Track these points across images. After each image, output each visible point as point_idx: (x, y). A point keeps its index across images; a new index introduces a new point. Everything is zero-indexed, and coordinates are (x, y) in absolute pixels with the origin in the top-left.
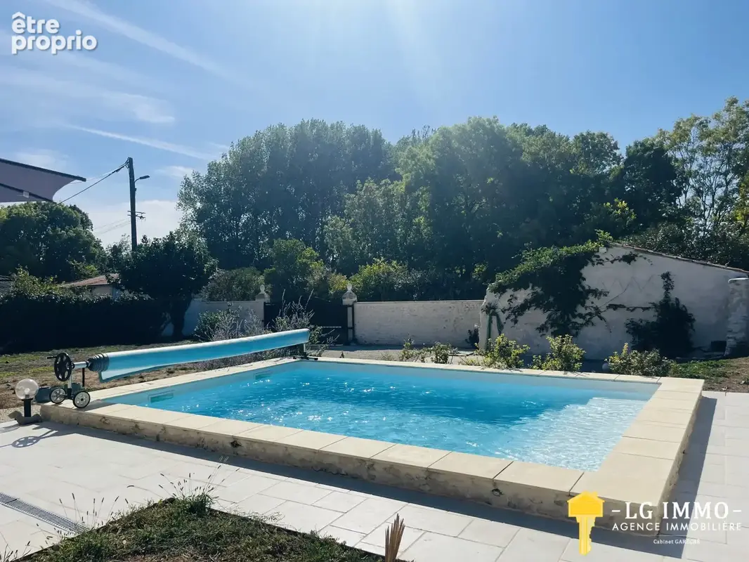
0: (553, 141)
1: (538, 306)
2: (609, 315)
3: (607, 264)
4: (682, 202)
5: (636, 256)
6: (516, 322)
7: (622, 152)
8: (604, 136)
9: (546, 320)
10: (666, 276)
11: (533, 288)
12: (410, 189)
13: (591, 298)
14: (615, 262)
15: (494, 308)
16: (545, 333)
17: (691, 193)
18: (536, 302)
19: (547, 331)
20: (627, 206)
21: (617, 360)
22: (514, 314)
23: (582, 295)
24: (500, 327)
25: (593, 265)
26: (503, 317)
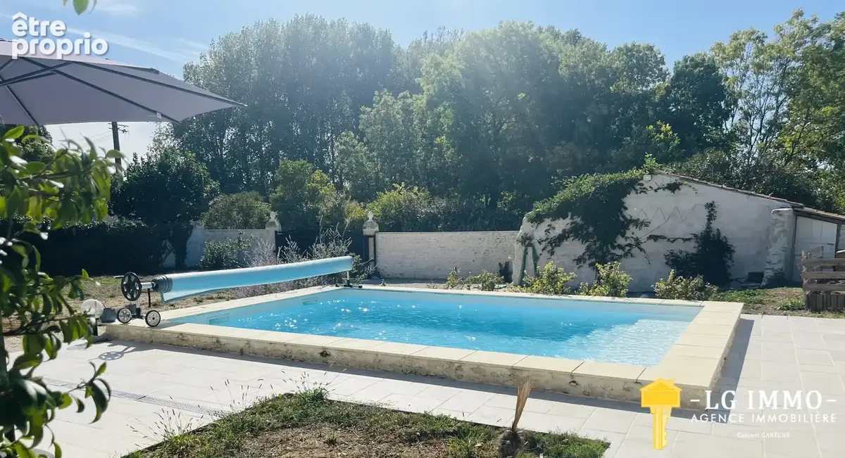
0: (594, 52)
1: (576, 237)
2: (649, 246)
3: (651, 192)
4: (729, 127)
5: (682, 184)
6: (552, 253)
7: (669, 68)
8: (651, 49)
9: (584, 251)
10: (711, 206)
11: (572, 218)
12: (431, 104)
13: (632, 228)
14: (659, 191)
15: (530, 239)
16: (582, 264)
17: (738, 115)
18: (575, 232)
19: (584, 262)
20: (671, 129)
21: (662, 286)
22: (551, 245)
23: (623, 225)
24: (536, 258)
25: (637, 193)
26: (539, 248)
